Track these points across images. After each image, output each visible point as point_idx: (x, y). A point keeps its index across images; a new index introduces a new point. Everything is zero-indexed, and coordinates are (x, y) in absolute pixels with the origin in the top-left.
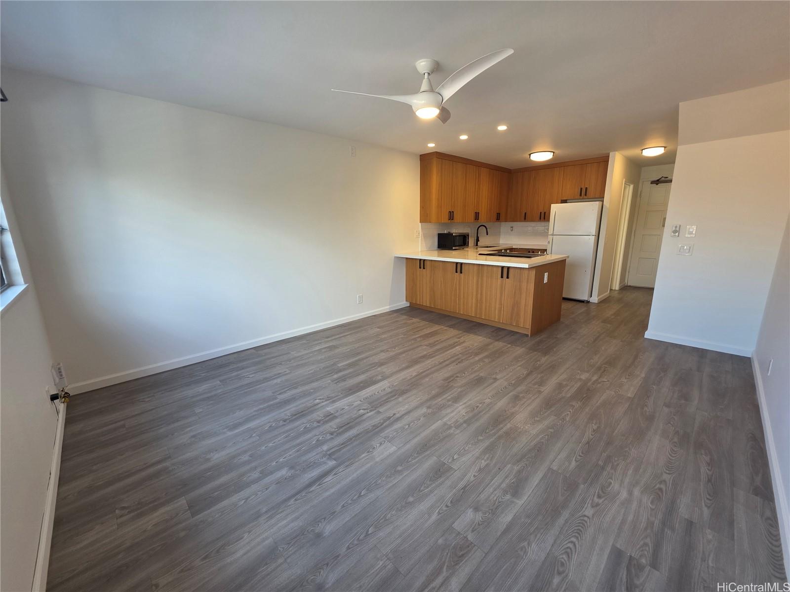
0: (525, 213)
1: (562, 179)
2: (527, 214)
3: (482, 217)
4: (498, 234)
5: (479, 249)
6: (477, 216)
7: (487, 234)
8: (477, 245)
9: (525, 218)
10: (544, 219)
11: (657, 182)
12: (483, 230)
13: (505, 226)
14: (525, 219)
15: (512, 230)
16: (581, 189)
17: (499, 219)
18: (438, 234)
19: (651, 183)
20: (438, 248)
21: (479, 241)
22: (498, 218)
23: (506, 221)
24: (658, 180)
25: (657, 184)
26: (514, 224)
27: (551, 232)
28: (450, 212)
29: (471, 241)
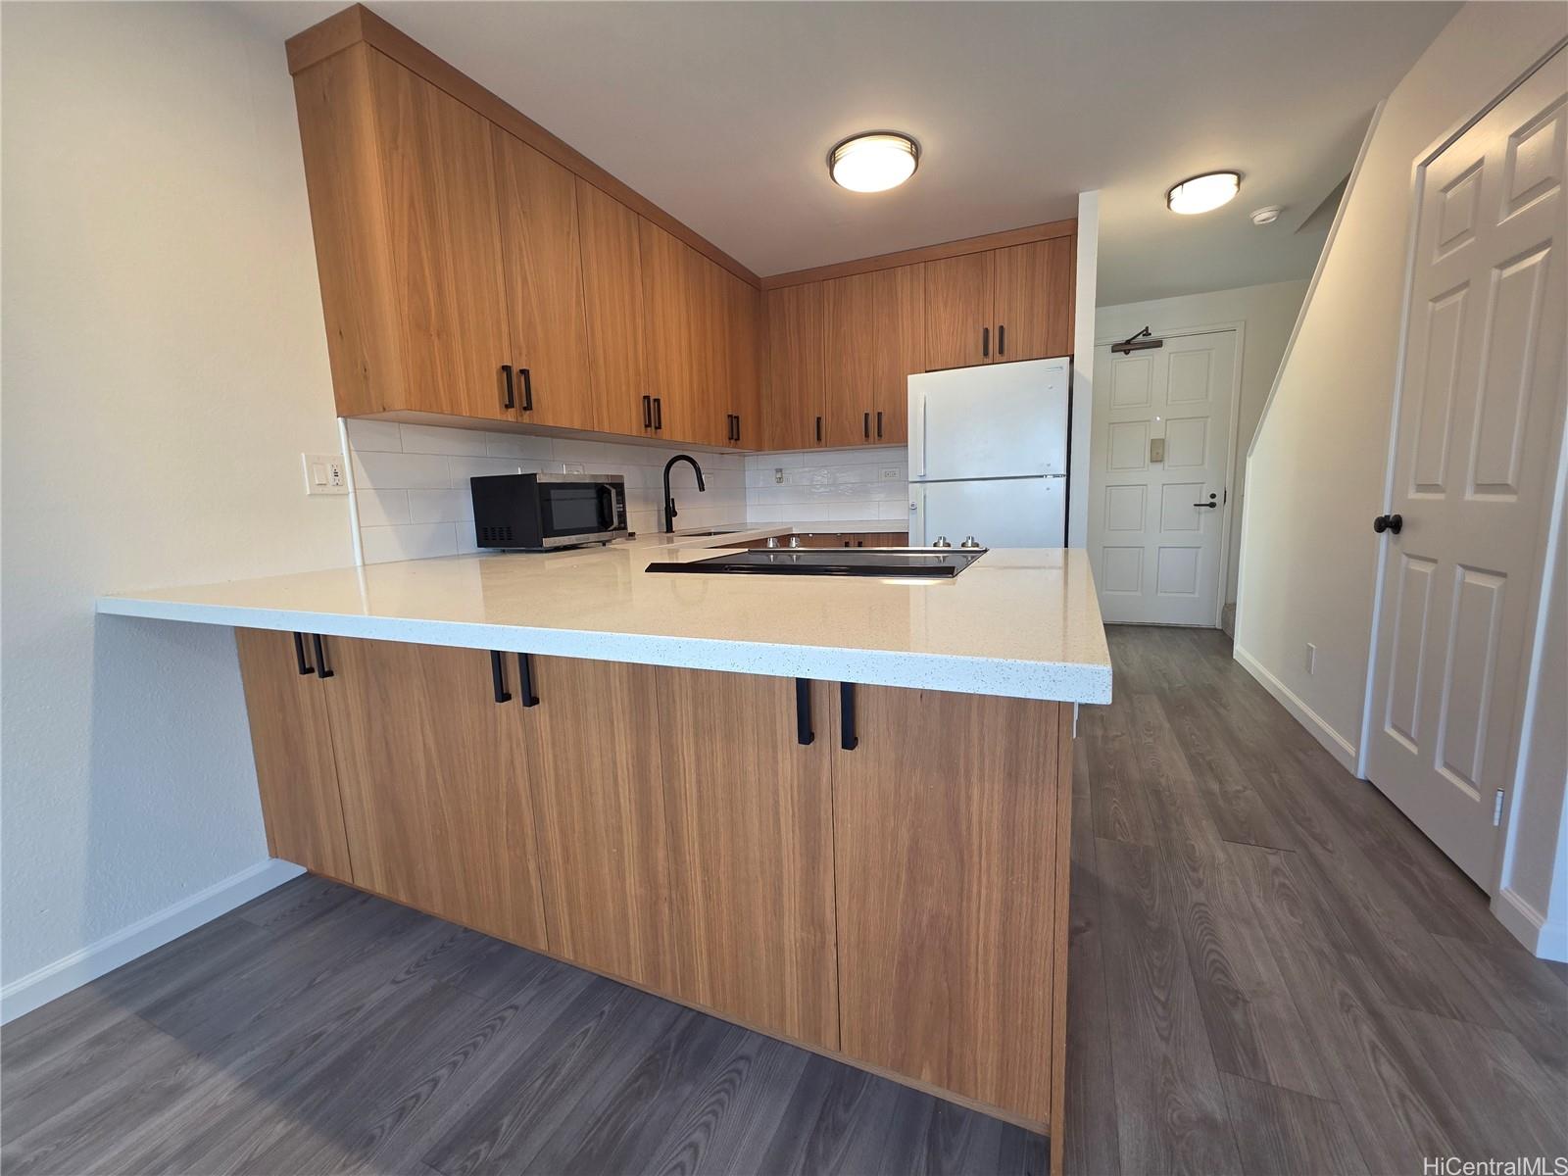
0: (819, 419)
1: (922, 304)
2: (823, 422)
3: (677, 422)
4: (737, 492)
5: (679, 542)
6: (652, 412)
7: (702, 488)
8: (669, 529)
9: (820, 436)
10: (880, 435)
11: (1129, 347)
12: (683, 473)
13: (758, 470)
14: (819, 439)
15: (780, 481)
16: (986, 331)
17: (738, 439)
18: (473, 480)
19: (1113, 351)
20: (480, 545)
21: (675, 514)
22: (734, 431)
23: (759, 448)
24: (1128, 342)
25: (1127, 352)
26: (786, 459)
27: (915, 470)
28: (506, 369)
29: (640, 515)
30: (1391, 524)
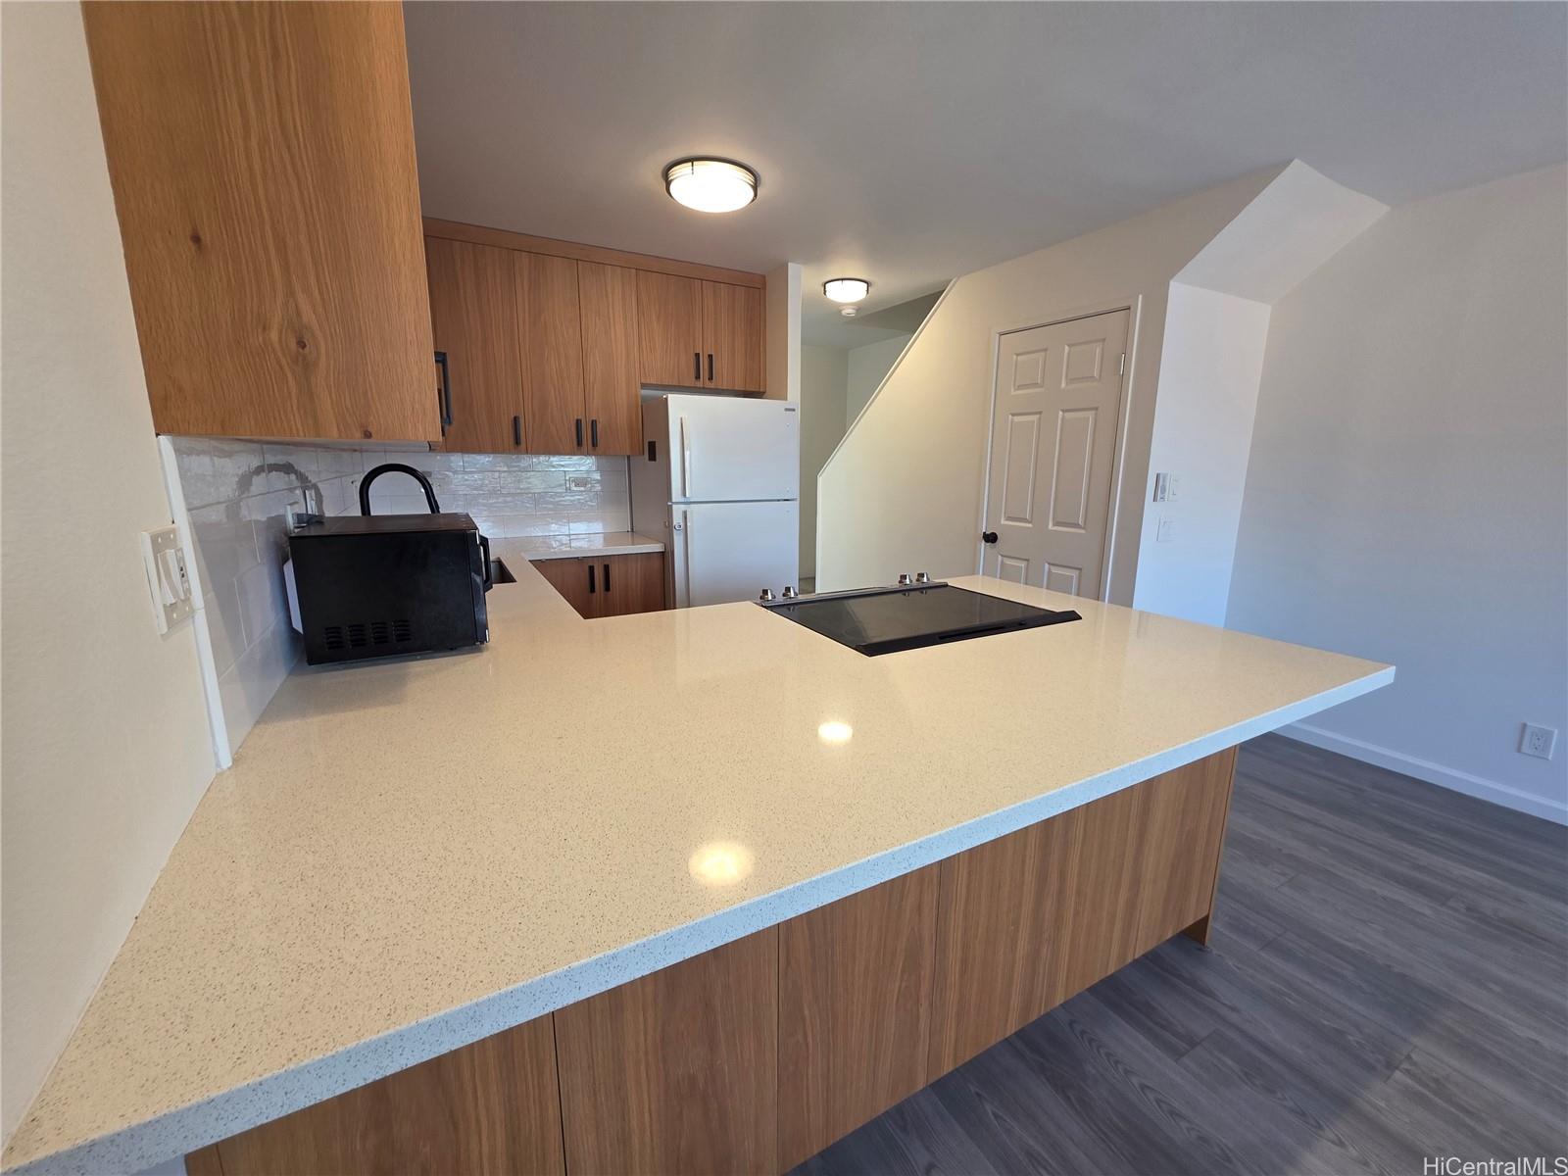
0: (516, 419)
1: (635, 312)
2: (521, 423)
9: (517, 440)
10: (595, 445)
16: (697, 355)
30: (991, 538)
